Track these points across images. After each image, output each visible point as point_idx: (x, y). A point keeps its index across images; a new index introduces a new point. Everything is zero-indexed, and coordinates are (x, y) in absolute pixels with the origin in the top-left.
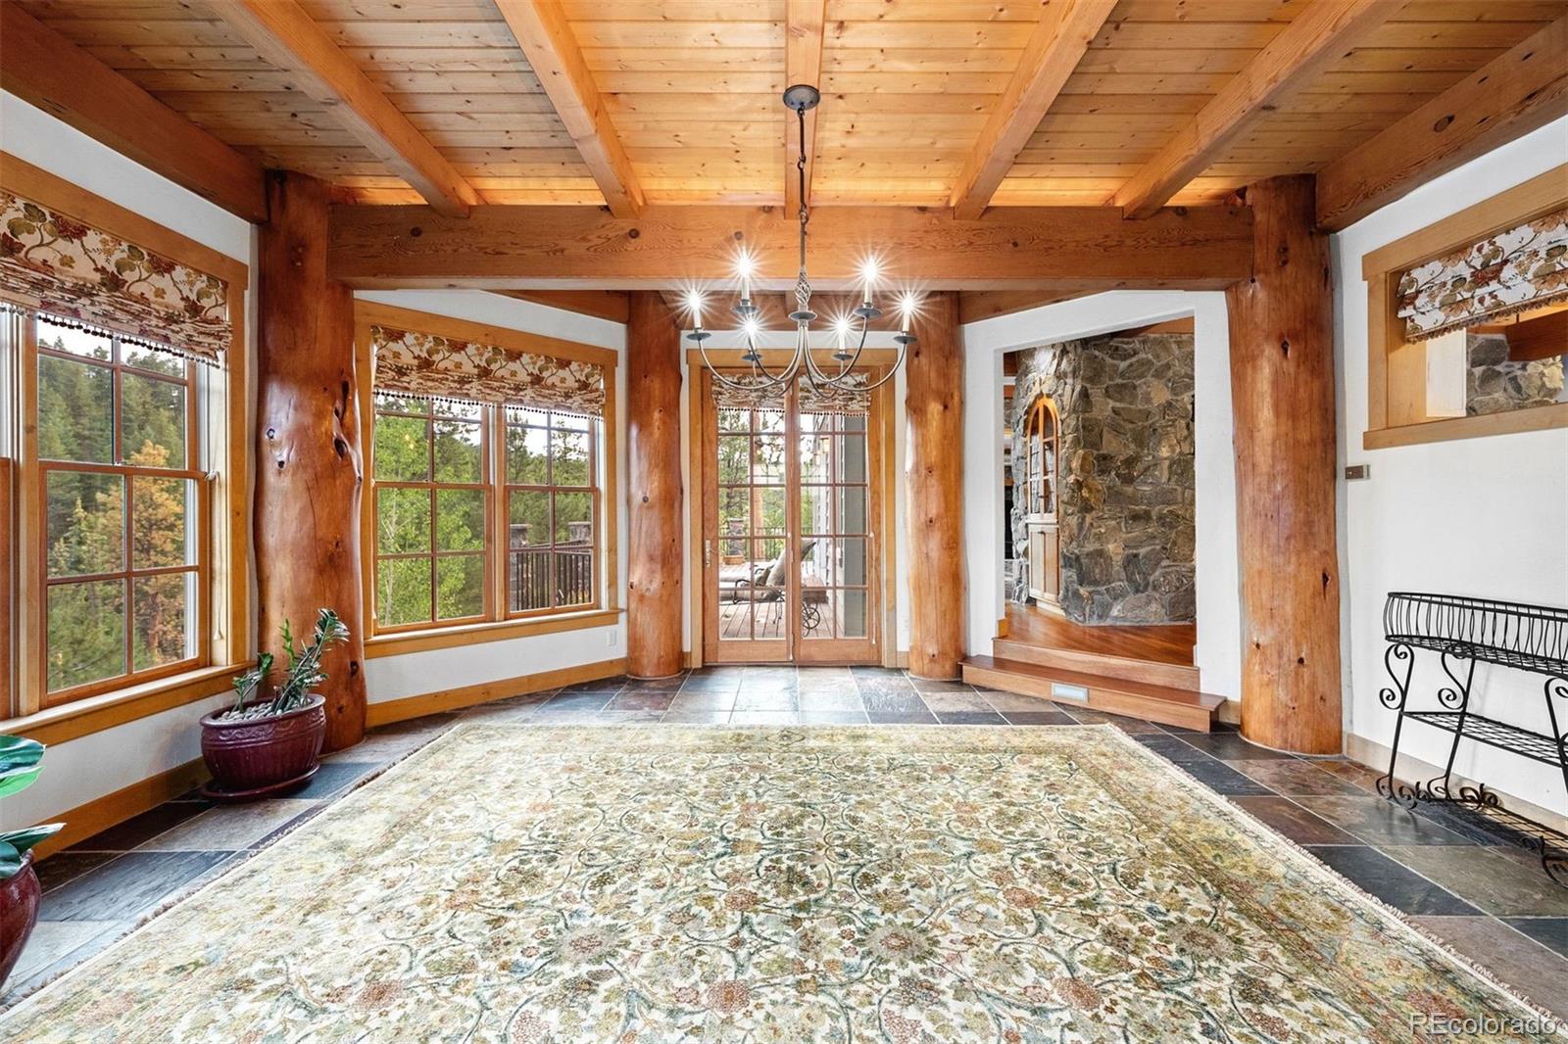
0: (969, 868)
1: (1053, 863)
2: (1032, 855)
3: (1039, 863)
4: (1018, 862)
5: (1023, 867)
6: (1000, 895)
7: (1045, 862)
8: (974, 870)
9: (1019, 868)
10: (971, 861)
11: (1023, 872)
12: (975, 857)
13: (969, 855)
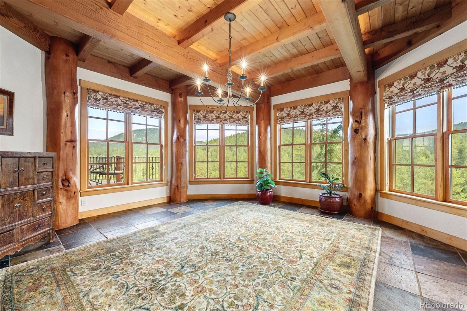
0: (179, 263)
1: (152, 278)
2: (161, 278)
3: (157, 276)
4: (165, 273)
5: (163, 272)
6: (166, 260)
7: (156, 277)
8: (178, 263)
9: (164, 271)
10: (180, 266)
11: (162, 270)
12: (180, 267)
13: (183, 267)
